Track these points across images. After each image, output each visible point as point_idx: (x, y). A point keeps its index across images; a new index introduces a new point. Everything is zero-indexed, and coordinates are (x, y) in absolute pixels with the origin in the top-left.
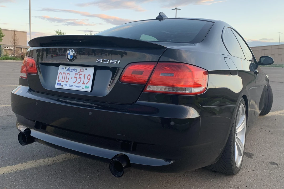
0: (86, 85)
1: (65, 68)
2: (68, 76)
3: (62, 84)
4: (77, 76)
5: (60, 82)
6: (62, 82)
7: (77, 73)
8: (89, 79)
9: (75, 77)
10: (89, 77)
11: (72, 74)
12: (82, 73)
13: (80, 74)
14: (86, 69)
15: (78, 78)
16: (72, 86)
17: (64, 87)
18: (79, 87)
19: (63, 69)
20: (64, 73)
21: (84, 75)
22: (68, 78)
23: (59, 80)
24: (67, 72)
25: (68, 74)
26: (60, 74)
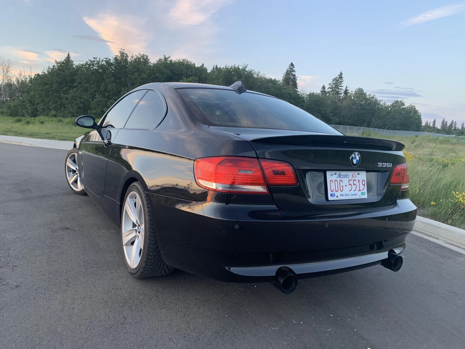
0: (362, 191)
1: (334, 174)
2: (342, 184)
3: (337, 194)
4: (351, 182)
5: (334, 192)
6: (336, 191)
7: (350, 179)
8: (364, 185)
9: (350, 185)
10: (363, 182)
11: (345, 181)
12: (355, 179)
13: (354, 180)
14: (358, 174)
15: (353, 185)
16: (348, 195)
17: (340, 198)
18: (356, 195)
19: (332, 175)
20: (335, 180)
21: (359, 181)
22: (342, 186)
23: (332, 190)
24: (339, 179)
25: (341, 182)
26: (331, 182)
